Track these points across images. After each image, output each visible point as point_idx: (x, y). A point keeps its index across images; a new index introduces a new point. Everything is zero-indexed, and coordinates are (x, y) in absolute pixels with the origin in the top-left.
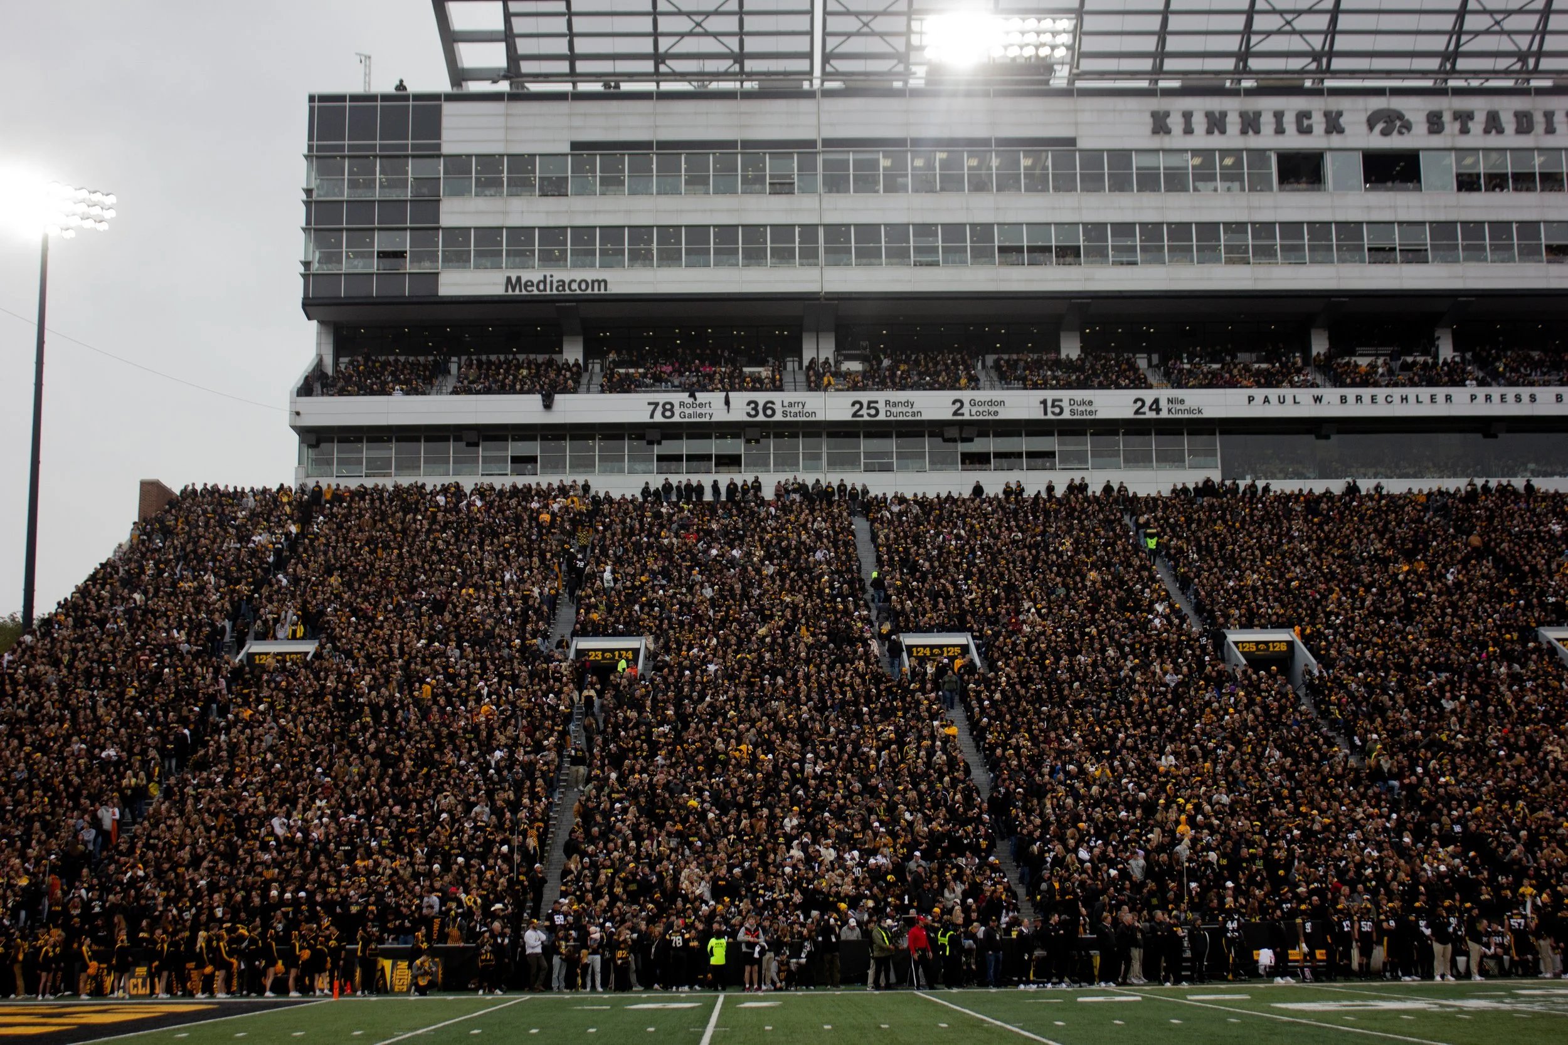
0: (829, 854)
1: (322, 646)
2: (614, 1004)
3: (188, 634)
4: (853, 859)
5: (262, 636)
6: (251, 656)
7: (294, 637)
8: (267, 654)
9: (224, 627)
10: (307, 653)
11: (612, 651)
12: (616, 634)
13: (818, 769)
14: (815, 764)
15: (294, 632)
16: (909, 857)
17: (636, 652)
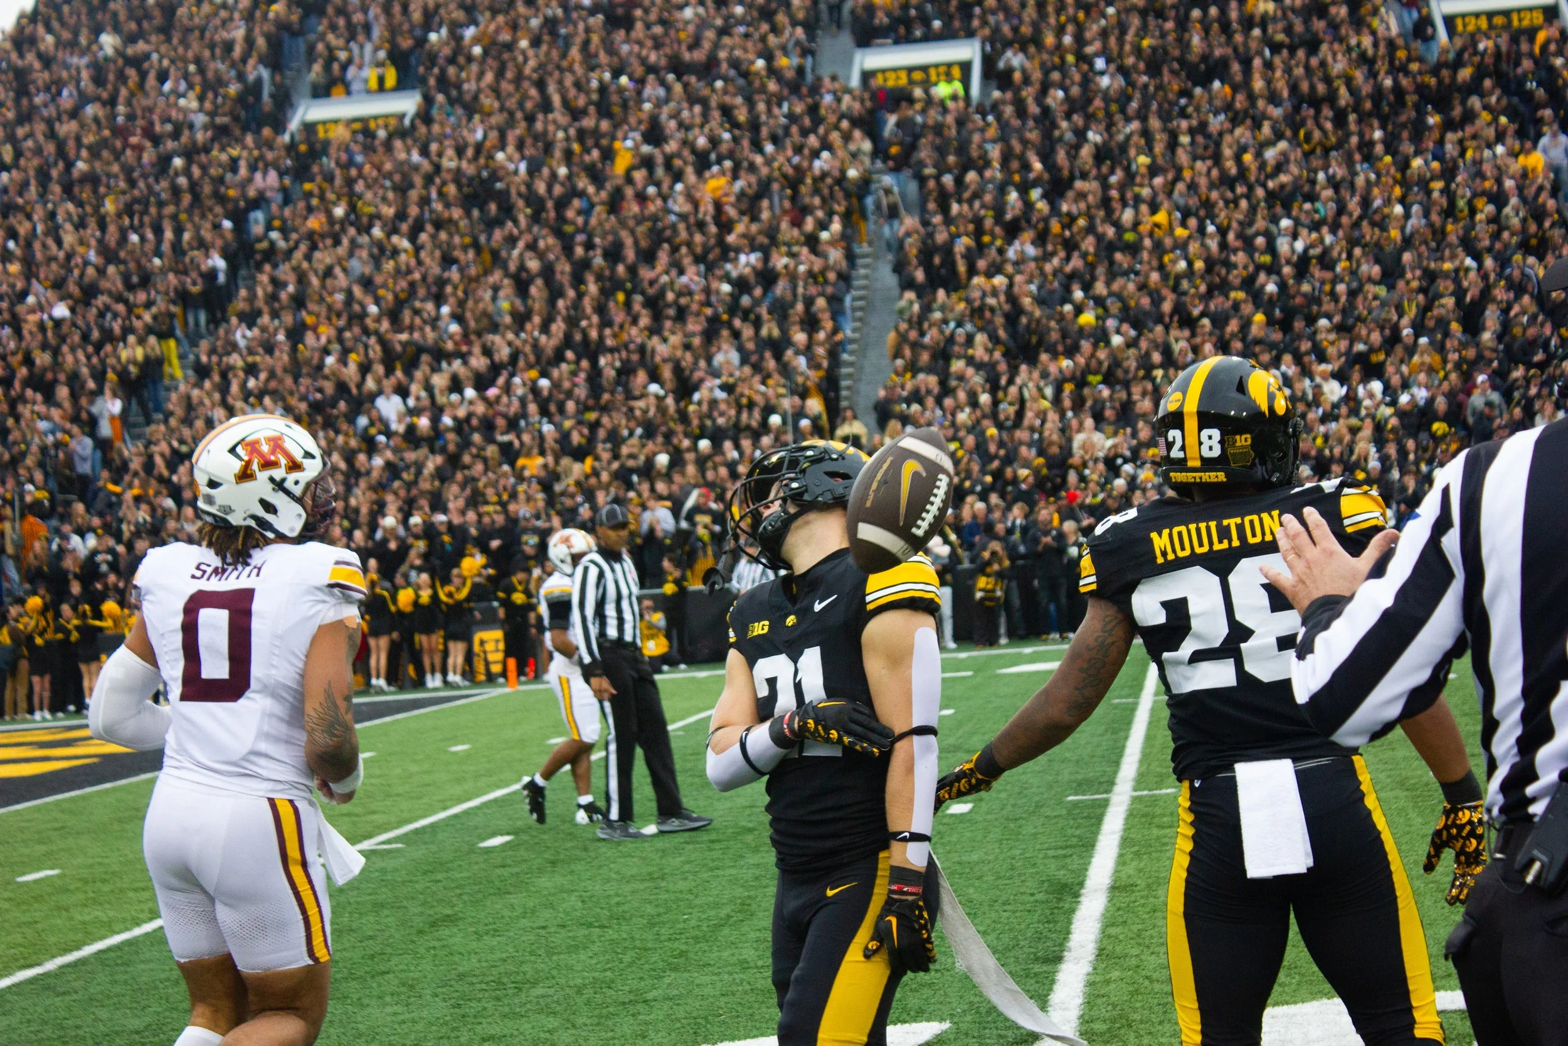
0: (1334, 391)
1: (428, 100)
2: (979, 668)
3: (201, 99)
4: (1371, 396)
5: (321, 92)
6: (309, 128)
7: (381, 88)
8: (336, 122)
9: (259, 81)
10: (401, 116)
11: (924, 69)
12: (930, 37)
13: (1299, 246)
14: (1295, 236)
15: (381, 80)
16: (1468, 385)
17: (966, 67)
